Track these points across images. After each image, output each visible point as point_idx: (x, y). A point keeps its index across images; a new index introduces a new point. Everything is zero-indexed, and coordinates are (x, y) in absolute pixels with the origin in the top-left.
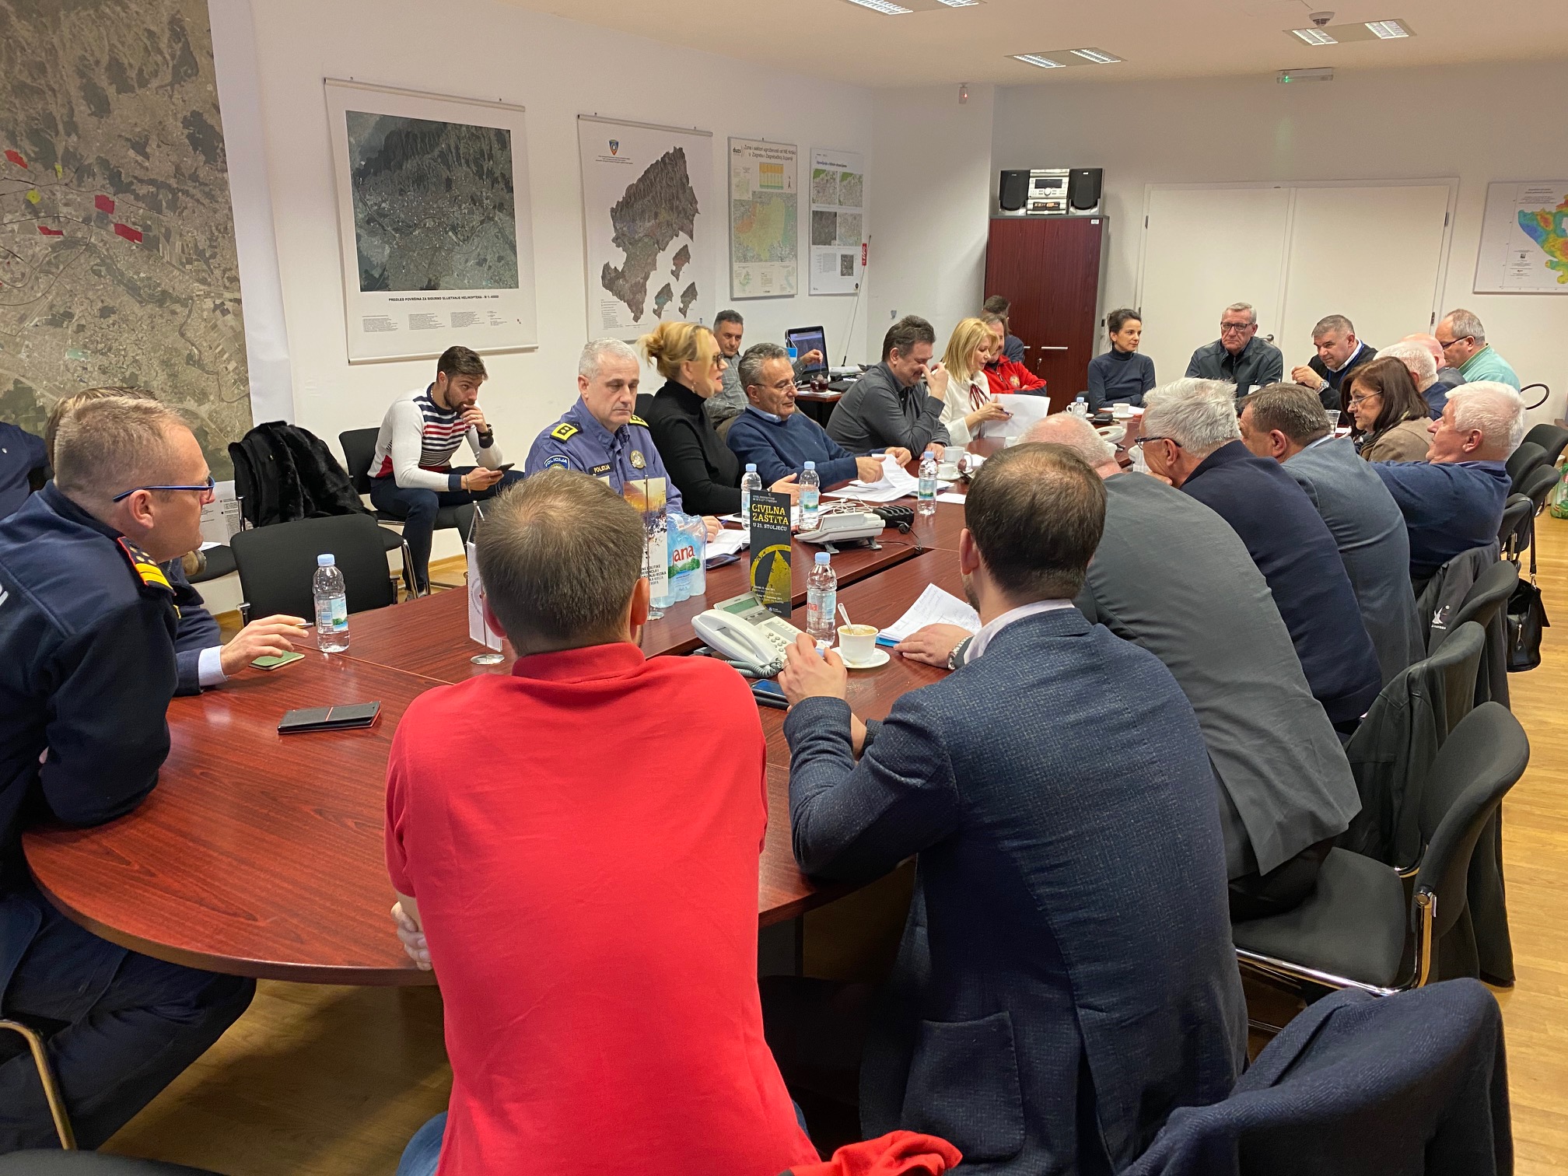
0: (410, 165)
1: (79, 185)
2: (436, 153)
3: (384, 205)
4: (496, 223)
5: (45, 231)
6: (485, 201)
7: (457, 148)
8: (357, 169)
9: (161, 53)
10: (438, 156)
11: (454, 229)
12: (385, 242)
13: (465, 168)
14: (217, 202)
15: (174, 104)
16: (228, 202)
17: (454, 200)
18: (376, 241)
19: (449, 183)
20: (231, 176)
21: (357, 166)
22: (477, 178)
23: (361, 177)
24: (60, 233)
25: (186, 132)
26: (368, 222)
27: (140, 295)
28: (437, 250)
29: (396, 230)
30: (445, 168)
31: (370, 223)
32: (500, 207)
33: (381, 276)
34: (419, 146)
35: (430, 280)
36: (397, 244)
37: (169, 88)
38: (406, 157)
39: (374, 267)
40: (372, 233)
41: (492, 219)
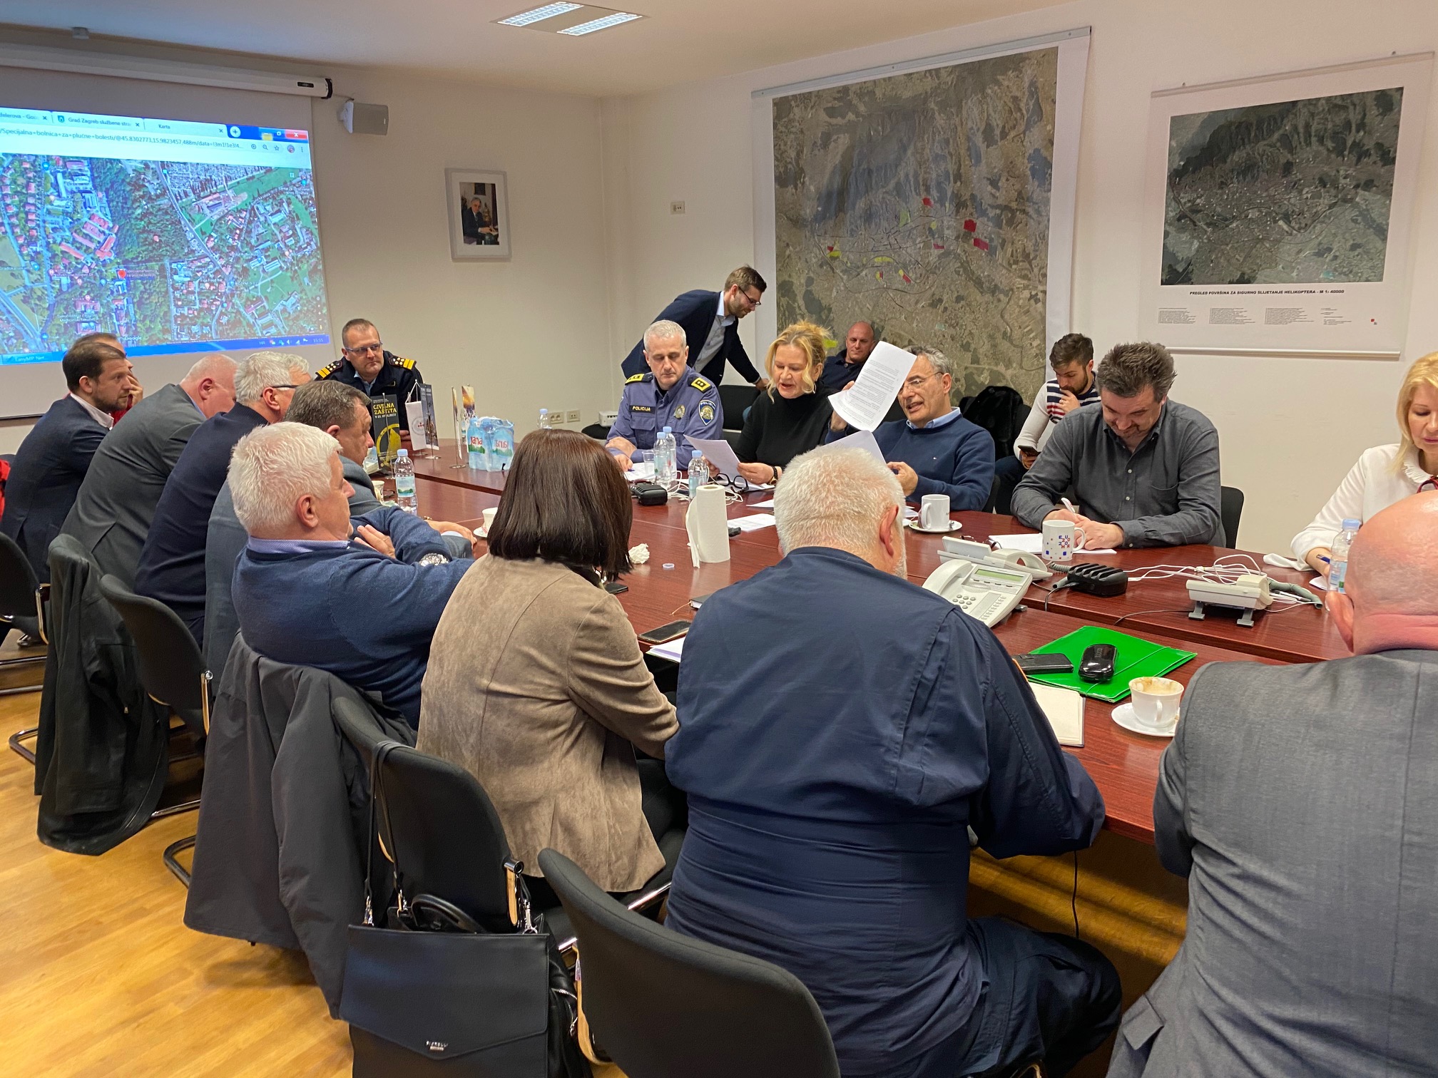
0: (1237, 157)
1: (956, 215)
2: (1276, 136)
3: (1198, 201)
4: (1357, 205)
5: (937, 247)
6: (1342, 181)
7: (1307, 126)
8: (1174, 170)
9: (1020, 110)
10: (1278, 140)
11: (1287, 218)
12: (1193, 237)
13: (1315, 145)
14: (1041, 215)
15: (1023, 146)
16: (1048, 216)
17: (1295, 186)
18: (1185, 237)
19: (1288, 168)
20: (1053, 195)
21: (1175, 166)
22: (1333, 156)
23: (1177, 178)
24: (943, 247)
25: (1029, 165)
26: (1179, 220)
27: (982, 287)
28: (1258, 241)
29: (1208, 225)
30: (1286, 152)
31: (1182, 219)
32: (1368, 185)
33: (1184, 270)
34: (1253, 134)
35: (1243, 274)
36: (1208, 238)
37: (1022, 135)
38: (1233, 149)
39: (1178, 262)
40: (1182, 229)
41: (1352, 200)
